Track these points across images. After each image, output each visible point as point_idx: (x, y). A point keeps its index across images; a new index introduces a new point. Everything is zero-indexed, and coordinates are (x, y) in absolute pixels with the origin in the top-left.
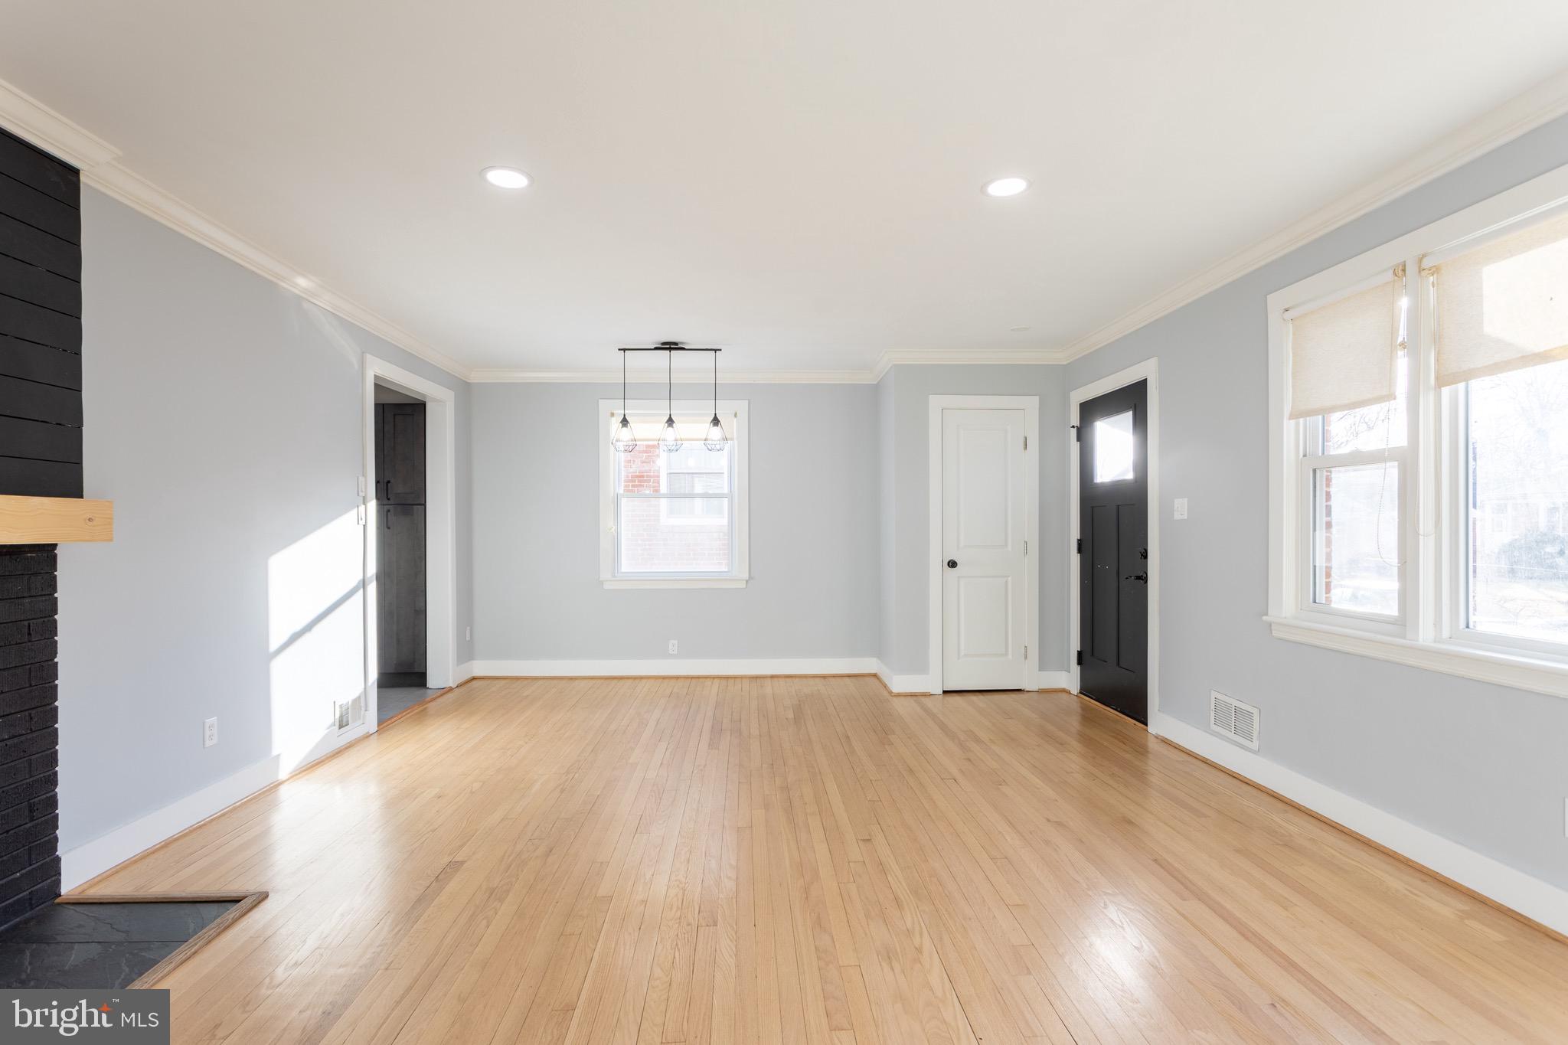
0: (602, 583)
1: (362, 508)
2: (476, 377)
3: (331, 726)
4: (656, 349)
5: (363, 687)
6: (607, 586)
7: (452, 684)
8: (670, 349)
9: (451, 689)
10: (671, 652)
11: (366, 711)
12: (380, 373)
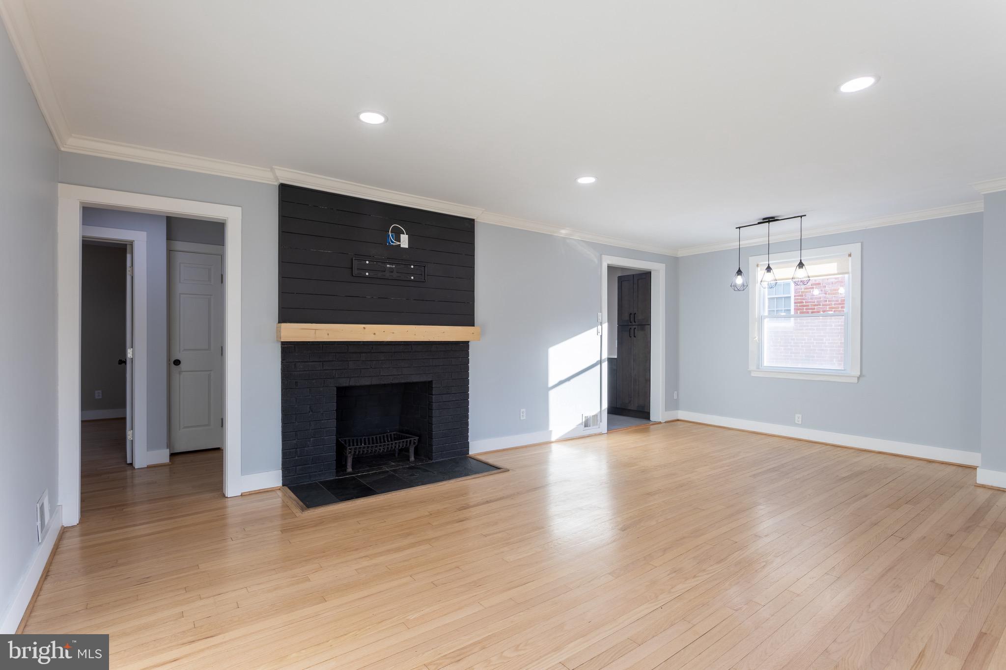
0: (750, 372)
1: (600, 327)
2: (681, 254)
3: (580, 424)
4: (759, 223)
5: (599, 410)
6: (753, 374)
7: (660, 420)
8: (769, 222)
9: (660, 423)
10: (796, 422)
11: (601, 422)
12: (610, 263)
